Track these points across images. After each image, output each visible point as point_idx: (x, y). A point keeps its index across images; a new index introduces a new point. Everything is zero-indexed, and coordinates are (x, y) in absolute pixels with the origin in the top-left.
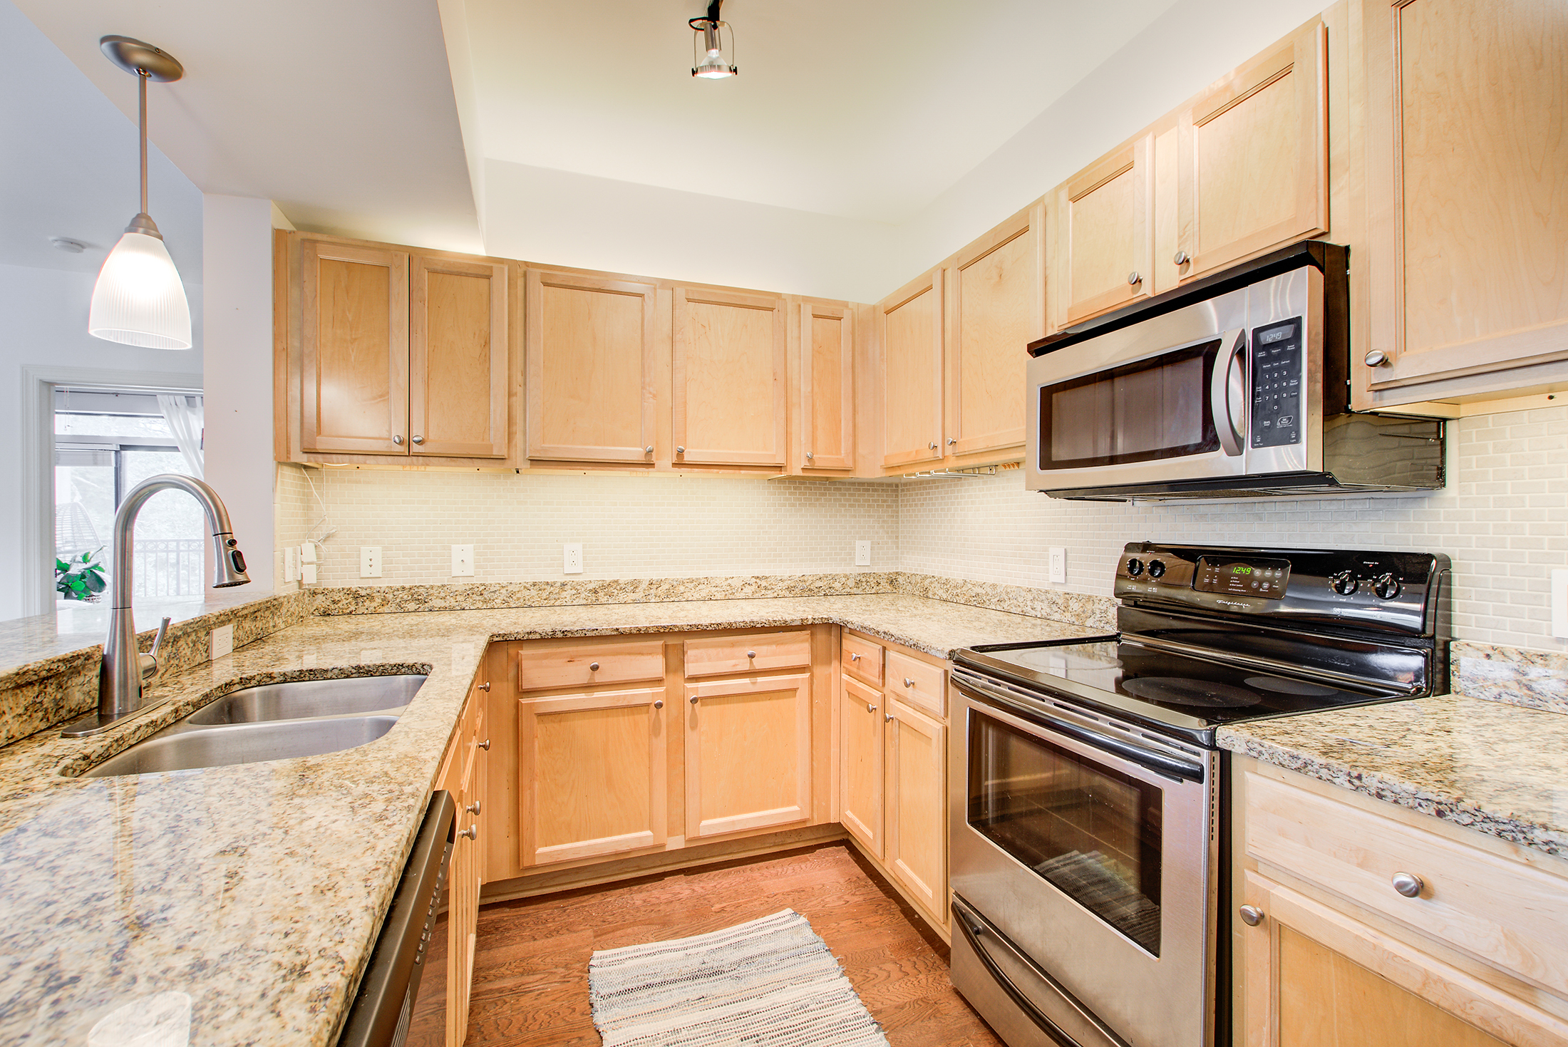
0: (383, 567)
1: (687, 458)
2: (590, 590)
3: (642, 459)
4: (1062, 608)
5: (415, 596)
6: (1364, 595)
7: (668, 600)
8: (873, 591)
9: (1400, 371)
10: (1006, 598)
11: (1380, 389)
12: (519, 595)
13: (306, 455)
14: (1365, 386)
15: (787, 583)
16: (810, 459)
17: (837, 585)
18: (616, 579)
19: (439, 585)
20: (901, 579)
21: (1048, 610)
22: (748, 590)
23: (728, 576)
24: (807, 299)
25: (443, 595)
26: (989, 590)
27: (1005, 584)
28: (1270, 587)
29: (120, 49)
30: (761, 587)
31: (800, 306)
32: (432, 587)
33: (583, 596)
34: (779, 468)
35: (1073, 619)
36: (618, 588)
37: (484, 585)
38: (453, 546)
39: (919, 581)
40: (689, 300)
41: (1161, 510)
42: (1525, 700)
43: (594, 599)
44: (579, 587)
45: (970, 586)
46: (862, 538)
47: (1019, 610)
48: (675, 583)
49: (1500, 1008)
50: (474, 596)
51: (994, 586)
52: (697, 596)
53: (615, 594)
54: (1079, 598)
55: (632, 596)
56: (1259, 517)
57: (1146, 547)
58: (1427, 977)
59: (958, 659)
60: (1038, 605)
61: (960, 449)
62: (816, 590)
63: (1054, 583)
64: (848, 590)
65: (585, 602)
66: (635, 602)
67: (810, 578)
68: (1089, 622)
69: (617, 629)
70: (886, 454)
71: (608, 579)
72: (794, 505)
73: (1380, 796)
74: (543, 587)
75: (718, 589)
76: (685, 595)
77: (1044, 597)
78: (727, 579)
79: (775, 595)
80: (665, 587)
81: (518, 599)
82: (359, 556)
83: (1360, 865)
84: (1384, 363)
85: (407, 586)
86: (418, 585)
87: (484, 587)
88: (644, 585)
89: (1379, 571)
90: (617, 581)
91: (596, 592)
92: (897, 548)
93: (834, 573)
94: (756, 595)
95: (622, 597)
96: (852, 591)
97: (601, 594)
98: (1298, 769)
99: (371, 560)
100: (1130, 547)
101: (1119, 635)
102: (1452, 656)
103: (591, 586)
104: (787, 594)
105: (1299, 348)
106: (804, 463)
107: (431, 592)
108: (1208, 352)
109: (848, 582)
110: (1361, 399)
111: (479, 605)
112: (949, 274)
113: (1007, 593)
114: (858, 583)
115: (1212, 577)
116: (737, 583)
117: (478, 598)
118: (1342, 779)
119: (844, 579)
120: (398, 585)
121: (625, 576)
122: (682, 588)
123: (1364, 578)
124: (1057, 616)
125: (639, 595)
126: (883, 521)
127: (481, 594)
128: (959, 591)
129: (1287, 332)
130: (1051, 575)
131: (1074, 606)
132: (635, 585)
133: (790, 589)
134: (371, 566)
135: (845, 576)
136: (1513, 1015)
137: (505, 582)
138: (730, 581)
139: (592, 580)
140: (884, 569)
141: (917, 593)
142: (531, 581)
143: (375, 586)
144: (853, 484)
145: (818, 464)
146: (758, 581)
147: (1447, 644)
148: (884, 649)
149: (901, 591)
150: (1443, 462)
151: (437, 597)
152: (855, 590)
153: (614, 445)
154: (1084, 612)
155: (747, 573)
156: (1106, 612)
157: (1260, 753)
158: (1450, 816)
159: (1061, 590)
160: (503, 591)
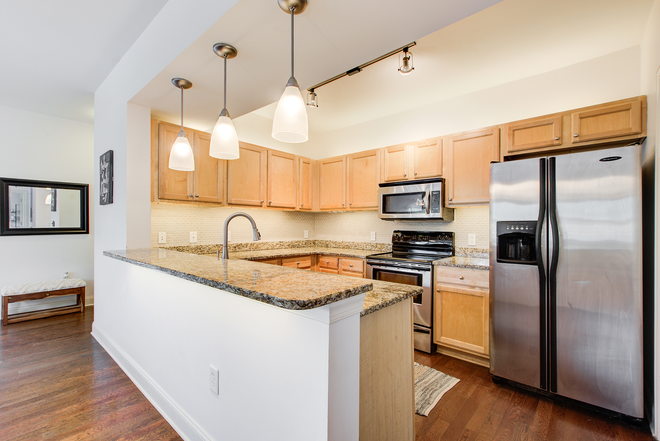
0: (166, 240)
1: (272, 204)
2: (234, 247)
3: (260, 204)
4: (375, 247)
5: (179, 250)
6: (443, 240)
7: (256, 250)
8: (309, 246)
9: (453, 202)
10: (357, 245)
11: (450, 204)
12: (212, 249)
13: (159, 200)
14: (448, 204)
15: (287, 244)
16: (302, 206)
17: (300, 244)
18: (241, 243)
19: (187, 246)
20: (316, 242)
21: (371, 248)
22: (278, 246)
23: (272, 242)
24: (301, 157)
25: (188, 249)
26: (351, 244)
27: (357, 242)
28: (426, 239)
29: (177, 82)
30: (281, 245)
31: (299, 159)
32: (184, 247)
33: (231, 249)
34: (294, 208)
35: (378, 249)
36: (242, 246)
37: (201, 246)
38: (190, 232)
39: (324, 242)
40: (272, 155)
41: (401, 223)
42: (465, 256)
43: (235, 250)
44: (230, 246)
45: (344, 243)
46: (306, 230)
47: (362, 248)
48: (258, 244)
49: (471, 291)
50: (198, 249)
51: (353, 243)
52: (264, 248)
53: (241, 248)
54: (380, 244)
55: (246, 249)
56: (422, 225)
57: (398, 231)
58: (463, 290)
59: (367, 257)
60: (368, 247)
61: (352, 206)
62: (295, 246)
63: (372, 241)
64: (303, 245)
65: (232, 251)
66: (246, 250)
67: (294, 242)
68: (383, 250)
69: (267, 257)
70: (322, 205)
71: (239, 243)
72: (289, 219)
73: (458, 266)
74: (220, 246)
75: (270, 246)
76: (261, 248)
77: (370, 245)
78: (272, 243)
79: (285, 247)
80: (255, 245)
81: (212, 250)
82: (158, 236)
83: (454, 278)
84: (451, 200)
85: (176, 246)
86: (180, 246)
87: (201, 247)
88: (249, 245)
89: (445, 235)
90: (241, 244)
91: (235, 248)
92: (315, 232)
93: (300, 240)
94: (280, 248)
95: (243, 249)
96: (304, 246)
97: (237, 248)
98: (446, 265)
99: (162, 237)
100: (395, 232)
101: (393, 251)
102: (455, 250)
103: (234, 246)
104: (288, 247)
105: (440, 196)
106: (300, 207)
107: (184, 248)
108: (424, 194)
109: (303, 243)
110: (447, 205)
111: (199, 253)
112: (348, 159)
113: (358, 244)
114: (306, 243)
115: (414, 238)
116: (275, 244)
117: (199, 250)
118: (452, 265)
119: (302, 242)
120: (173, 246)
121: (244, 242)
122: (260, 246)
123: (443, 237)
124: (373, 249)
125: (248, 248)
126: (311, 224)
127: (200, 249)
128: (340, 244)
129: (438, 193)
130: (372, 239)
131: (379, 246)
132: (247, 245)
133: (288, 245)
134: (162, 239)
135: (303, 241)
136: (473, 291)
137: (208, 245)
138: (273, 243)
139: (234, 243)
140: (312, 239)
141: (323, 246)
142: (216, 244)
143: (165, 247)
144: (311, 213)
145: (304, 207)
146: (280, 243)
147: (454, 247)
148: (338, 259)
149: (317, 246)
150: (454, 216)
151: (186, 250)
152: (305, 246)
153: (252, 200)
154: (381, 247)
155: (277, 240)
156: (387, 247)
157: (440, 264)
158: (466, 267)
159: (375, 243)
160: (207, 248)
